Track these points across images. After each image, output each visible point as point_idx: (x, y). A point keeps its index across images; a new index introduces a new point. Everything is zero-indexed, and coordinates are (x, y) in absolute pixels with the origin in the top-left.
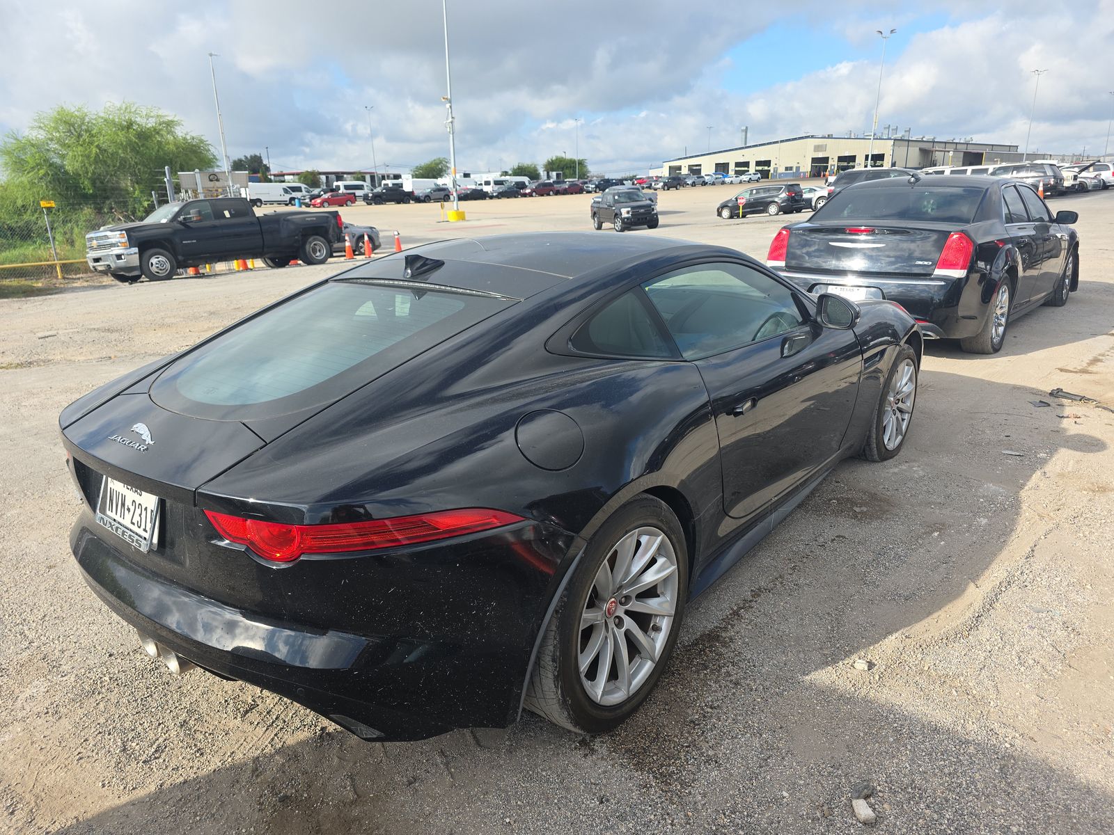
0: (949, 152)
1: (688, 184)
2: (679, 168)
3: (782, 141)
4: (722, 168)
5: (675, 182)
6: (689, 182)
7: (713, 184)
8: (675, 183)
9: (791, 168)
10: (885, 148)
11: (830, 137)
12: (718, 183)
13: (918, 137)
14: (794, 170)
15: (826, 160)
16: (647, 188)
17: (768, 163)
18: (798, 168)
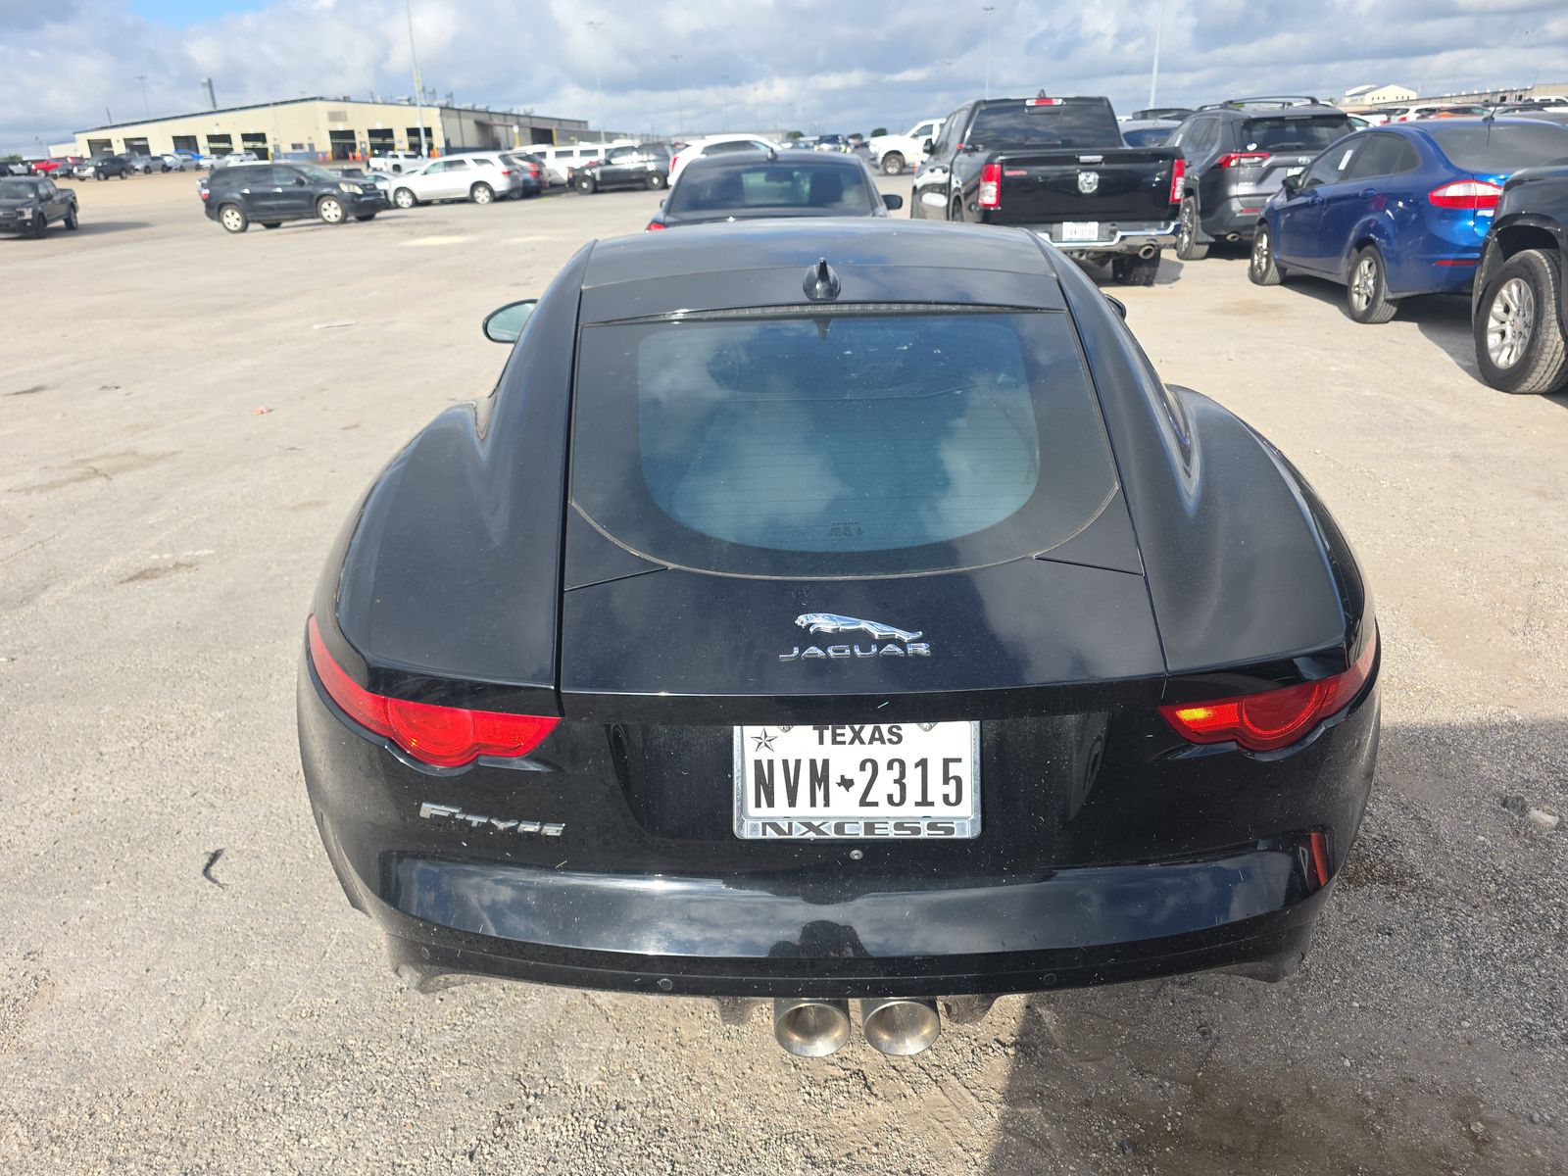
0: (512, 126)
1: (137, 170)
2: (108, 143)
3: (275, 104)
4: (186, 143)
5: (113, 168)
6: (139, 166)
7: (182, 169)
8: (116, 167)
9: (301, 146)
10: (431, 118)
11: (346, 99)
12: (190, 168)
13: (468, 105)
14: (307, 149)
15: (350, 134)
16: (61, 176)
17: (261, 137)
18: (311, 146)
